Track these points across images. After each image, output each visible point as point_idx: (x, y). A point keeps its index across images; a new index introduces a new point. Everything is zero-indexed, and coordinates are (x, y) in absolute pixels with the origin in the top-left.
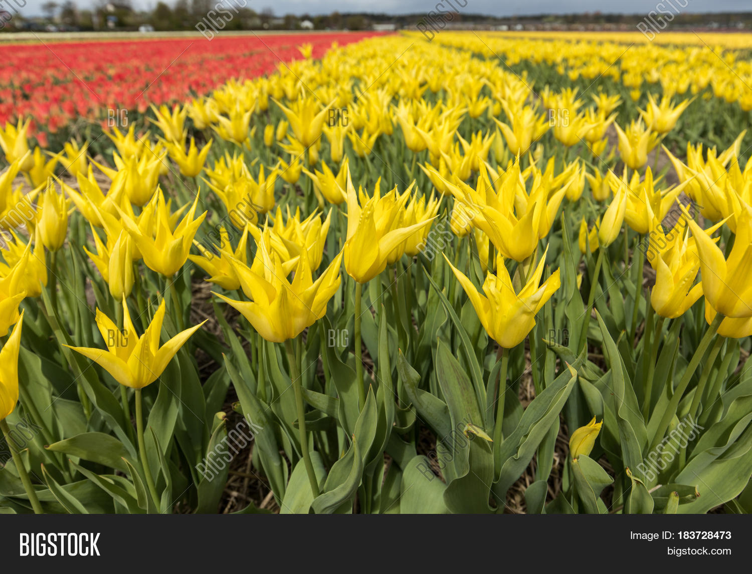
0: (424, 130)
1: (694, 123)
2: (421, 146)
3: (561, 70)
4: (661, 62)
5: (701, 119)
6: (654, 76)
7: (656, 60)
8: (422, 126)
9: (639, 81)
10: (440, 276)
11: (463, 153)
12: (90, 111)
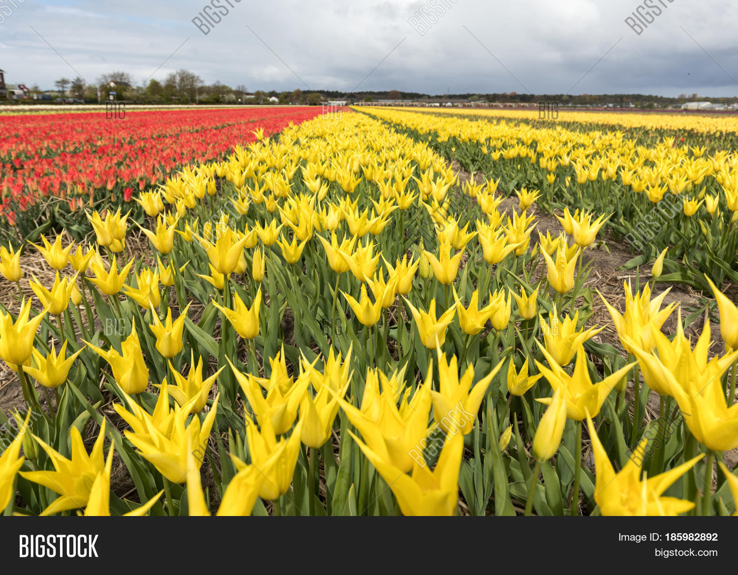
0: (347, 253)
1: (605, 206)
2: (344, 268)
3: (485, 150)
4: (570, 145)
5: (611, 202)
6: (566, 161)
7: (566, 144)
8: (345, 249)
9: (553, 165)
10: (347, 471)
11: (387, 277)
12: (63, 185)
